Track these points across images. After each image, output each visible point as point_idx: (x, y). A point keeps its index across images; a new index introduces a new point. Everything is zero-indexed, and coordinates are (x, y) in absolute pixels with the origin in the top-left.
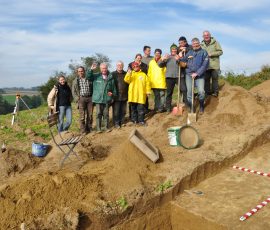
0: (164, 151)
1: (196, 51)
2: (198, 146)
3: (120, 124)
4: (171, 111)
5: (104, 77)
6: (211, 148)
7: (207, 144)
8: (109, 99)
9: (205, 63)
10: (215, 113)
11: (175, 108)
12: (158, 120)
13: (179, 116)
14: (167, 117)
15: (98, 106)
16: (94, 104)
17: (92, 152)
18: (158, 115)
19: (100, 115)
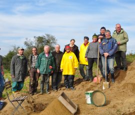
0: (82, 107)
1: (108, 39)
2: (105, 105)
3: (57, 89)
4: (93, 80)
5: (47, 56)
6: (114, 107)
7: (112, 104)
8: (50, 71)
9: (115, 47)
10: (123, 82)
11: (96, 78)
12: (83, 86)
13: (98, 84)
14: (90, 84)
15: (42, 76)
16: (40, 75)
17: (35, 107)
18: (84, 83)
19: (43, 82)
